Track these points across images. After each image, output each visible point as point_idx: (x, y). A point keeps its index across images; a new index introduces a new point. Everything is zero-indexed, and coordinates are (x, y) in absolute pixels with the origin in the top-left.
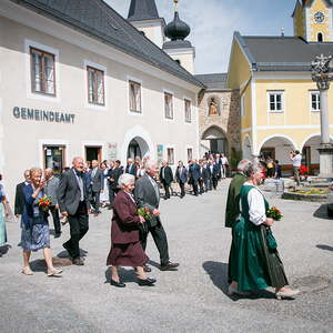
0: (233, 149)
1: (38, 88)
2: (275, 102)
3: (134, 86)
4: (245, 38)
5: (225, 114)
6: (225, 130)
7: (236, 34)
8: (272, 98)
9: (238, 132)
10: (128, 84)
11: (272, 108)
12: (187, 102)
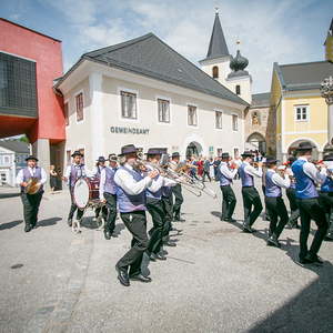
0: (270, 149)
1: (126, 114)
2: (302, 113)
3: (192, 109)
4: (281, 67)
5: (264, 123)
6: (264, 135)
7: (275, 64)
8: (299, 110)
9: (274, 136)
10: (187, 108)
11: (299, 117)
12: (234, 116)
